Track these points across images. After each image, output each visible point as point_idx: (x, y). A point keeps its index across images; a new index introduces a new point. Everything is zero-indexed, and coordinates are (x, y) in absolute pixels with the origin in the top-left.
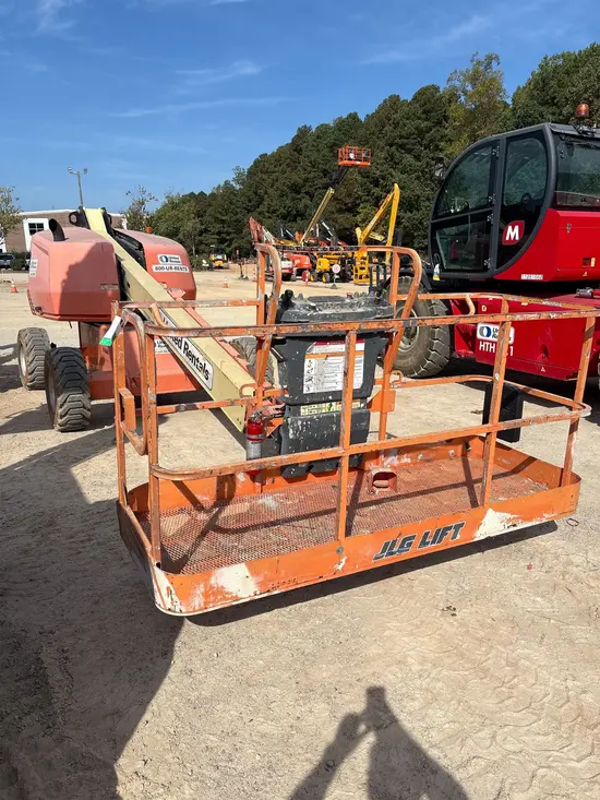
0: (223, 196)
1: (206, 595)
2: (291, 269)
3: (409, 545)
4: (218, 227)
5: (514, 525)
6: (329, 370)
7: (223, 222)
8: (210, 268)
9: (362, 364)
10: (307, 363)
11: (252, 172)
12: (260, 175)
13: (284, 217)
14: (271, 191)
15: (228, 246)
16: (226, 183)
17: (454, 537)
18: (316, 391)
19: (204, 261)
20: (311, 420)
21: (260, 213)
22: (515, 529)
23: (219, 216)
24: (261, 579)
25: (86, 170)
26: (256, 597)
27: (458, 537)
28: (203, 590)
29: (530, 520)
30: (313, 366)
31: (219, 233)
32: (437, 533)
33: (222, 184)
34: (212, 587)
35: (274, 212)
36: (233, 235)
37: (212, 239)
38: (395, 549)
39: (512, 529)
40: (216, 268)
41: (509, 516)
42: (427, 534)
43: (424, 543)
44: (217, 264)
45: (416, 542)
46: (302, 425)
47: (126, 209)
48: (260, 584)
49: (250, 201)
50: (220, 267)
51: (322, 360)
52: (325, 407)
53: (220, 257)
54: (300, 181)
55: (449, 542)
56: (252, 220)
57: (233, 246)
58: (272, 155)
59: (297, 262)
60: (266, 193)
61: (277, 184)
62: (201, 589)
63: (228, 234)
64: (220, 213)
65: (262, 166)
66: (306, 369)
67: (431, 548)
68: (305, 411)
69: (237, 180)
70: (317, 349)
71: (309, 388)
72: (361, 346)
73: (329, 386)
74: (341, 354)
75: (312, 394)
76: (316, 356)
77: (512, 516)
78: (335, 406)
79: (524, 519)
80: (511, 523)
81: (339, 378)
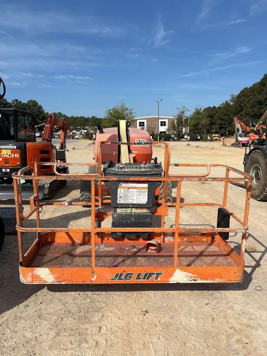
0: (224, 107)
1: (32, 277)
2: (248, 141)
3: (130, 277)
4: (220, 122)
5: (195, 280)
6: (130, 194)
7: (223, 119)
8: (211, 140)
9: (147, 193)
10: (119, 190)
11: (239, 96)
12: (243, 97)
13: (253, 117)
14: (247, 105)
15: (224, 130)
16: (226, 102)
17: (157, 278)
18: (124, 203)
19: (209, 137)
20: (122, 215)
21: (241, 115)
22: (196, 282)
23: (222, 117)
24: (56, 276)
25: (161, 100)
26: (54, 283)
27: (159, 279)
28: (31, 275)
29: (207, 279)
30: (122, 192)
31: (220, 124)
32: (146, 274)
33: (225, 102)
34: (35, 275)
35: (248, 114)
36: (227, 125)
37: (216, 127)
38: (122, 278)
39: (194, 282)
40: (215, 140)
41: (191, 275)
42: (140, 274)
43: (138, 278)
44: (215, 138)
45: (134, 276)
46: (117, 216)
47: (176, 115)
48: (56, 278)
49: (236, 109)
50: (216, 140)
51: (126, 190)
52: (129, 210)
53: (217, 135)
54: (263, 99)
55: (153, 280)
56: (235, 119)
57: (226, 130)
58: (250, 88)
59: (252, 138)
60: (245, 105)
61: (251, 102)
62: (30, 274)
63: (225, 124)
64: (222, 115)
65: (244, 93)
66: (118, 193)
67: (142, 281)
68: (119, 211)
69: (231, 101)
70: (124, 185)
71: (120, 201)
72: (146, 185)
73: (130, 201)
74: (136, 188)
75: (122, 204)
76: (123, 188)
77: (193, 276)
78: (134, 210)
79: (201, 278)
80: (192, 279)
81: (135, 198)
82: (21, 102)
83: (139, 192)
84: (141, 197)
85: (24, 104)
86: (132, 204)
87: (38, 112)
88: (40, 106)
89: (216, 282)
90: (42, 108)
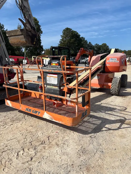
5: (52, 119)
6: (51, 79)
9: (57, 80)
20: (49, 88)
29: (56, 120)
32: (35, 111)
38: (28, 110)
41: (50, 116)
42: (33, 111)
46: (47, 89)
48: (12, 105)
52: (51, 87)
66: (47, 78)
67: (34, 114)
68: (48, 86)
71: (48, 82)
72: (56, 76)
73: (51, 83)
74: (53, 77)
75: (48, 83)
76: (49, 76)
77: (51, 117)
78: (53, 87)
79: (54, 119)
80: (51, 118)
81: (53, 81)
82: (98, 45)
83: (54, 79)
84: (55, 81)
85: (100, 45)
86: (52, 84)
87: (106, 49)
88: (108, 46)
89: (60, 123)
90: (108, 47)
